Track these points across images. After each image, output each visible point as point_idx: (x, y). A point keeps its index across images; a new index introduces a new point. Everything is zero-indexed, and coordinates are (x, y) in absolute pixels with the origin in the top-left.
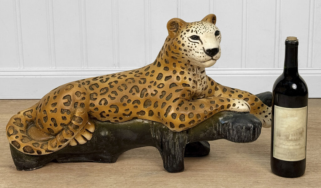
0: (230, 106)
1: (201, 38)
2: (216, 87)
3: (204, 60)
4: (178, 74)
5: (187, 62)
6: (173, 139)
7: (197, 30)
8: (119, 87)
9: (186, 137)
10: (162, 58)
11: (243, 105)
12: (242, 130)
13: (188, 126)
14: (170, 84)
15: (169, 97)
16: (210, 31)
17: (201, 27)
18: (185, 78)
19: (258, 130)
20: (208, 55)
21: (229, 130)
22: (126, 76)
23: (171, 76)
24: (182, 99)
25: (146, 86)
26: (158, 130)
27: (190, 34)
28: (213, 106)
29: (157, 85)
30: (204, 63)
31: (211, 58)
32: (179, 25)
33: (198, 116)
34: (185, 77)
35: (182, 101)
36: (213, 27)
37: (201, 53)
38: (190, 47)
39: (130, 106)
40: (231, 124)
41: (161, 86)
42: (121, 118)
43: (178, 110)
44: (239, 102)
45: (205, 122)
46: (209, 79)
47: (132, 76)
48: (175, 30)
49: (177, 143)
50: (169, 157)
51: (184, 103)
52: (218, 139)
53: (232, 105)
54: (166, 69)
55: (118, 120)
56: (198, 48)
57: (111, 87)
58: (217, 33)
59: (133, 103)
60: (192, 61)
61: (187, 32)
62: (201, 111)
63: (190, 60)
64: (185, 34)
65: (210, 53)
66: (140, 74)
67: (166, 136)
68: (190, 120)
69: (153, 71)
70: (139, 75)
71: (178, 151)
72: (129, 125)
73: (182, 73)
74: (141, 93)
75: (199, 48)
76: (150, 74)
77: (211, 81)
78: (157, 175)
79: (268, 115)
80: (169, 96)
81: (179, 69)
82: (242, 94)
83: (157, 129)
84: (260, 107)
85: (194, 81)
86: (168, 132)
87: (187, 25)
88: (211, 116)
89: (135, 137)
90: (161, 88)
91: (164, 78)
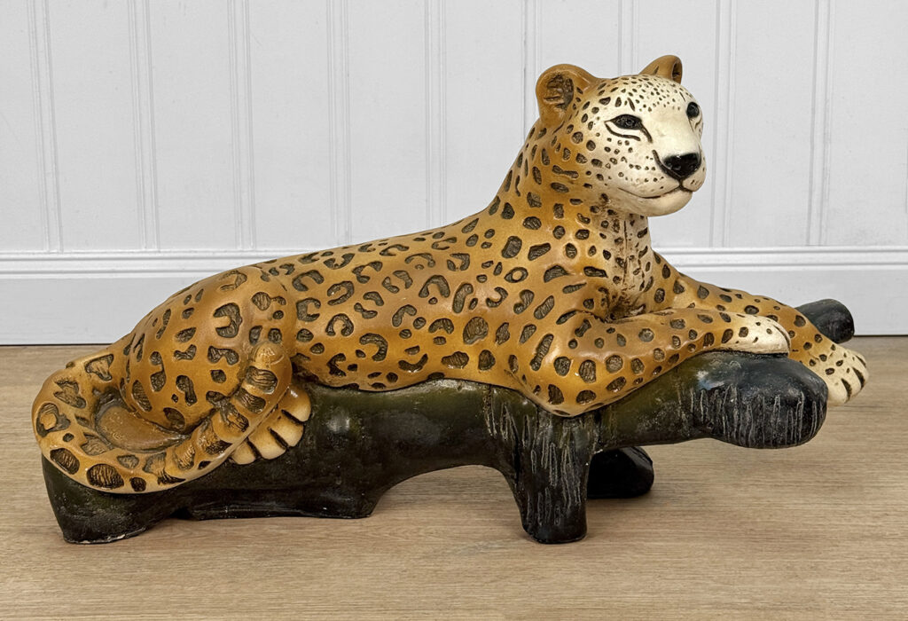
0: (732, 334)
1: (645, 123)
2: (676, 282)
3: (658, 191)
4: (570, 238)
5: (597, 200)
6: (554, 440)
7: (633, 99)
8: (387, 281)
9: (594, 432)
10: (518, 192)
11: (769, 332)
12: (770, 409)
13: (604, 398)
14: (546, 267)
15: (543, 308)
16: (672, 103)
17: (644, 91)
18: (593, 250)
19: (818, 408)
20: (670, 174)
21: (728, 409)
22: (407, 248)
23: (547, 246)
24: (584, 315)
25: (470, 275)
26: (508, 414)
27: (611, 111)
28: (680, 334)
29: (503, 274)
30: (654, 202)
31: (677, 184)
32: (576, 85)
33: (636, 364)
34: (593, 247)
35: (586, 321)
36: (679, 91)
37: (647, 168)
38: (612, 151)
39: (422, 337)
40: (735, 391)
41: (517, 275)
42: (392, 377)
43: (574, 348)
44: (758, 324)
45: (654, 387)
46: (658, 258)
47: (425, 246)
48: (562, 101)
49: (567, 452)
50: (540, 494)
51: (590, 326)
52: (692, 437)
53: (737, 331)
54: (532, 223)
55: (384, 381)
56: (637, 154)
57: (363, 279)
58: (693, 110)
59: (432, 328)
60: (617, 196)
61: (604, 106)
62: (644, 351)
63: (608, 193)
64: (596, 110)
65: (677, 169)
66: (448, 240)
67: (532, 430)
68: (611, 377)
69: (491, 233)
70: (446, 244)
71: (569, 475)
72: (415, 397)
73: (583, 234)
74: (456, 296)
75: (639, 155)
76: (482, 239)
77: (663, 264)
78: (506, 551)
79: (835, 367)
80: (542, 305)
81: (572, 224)
82: (756, 305)
83: (504, 409)
84: (810, 342)
85: (618, 260)
86: (538, 418)
87: (601, 85)
88: (674, 365)
89: (433, 434)
90: (516, 281)
91: (524, 252)
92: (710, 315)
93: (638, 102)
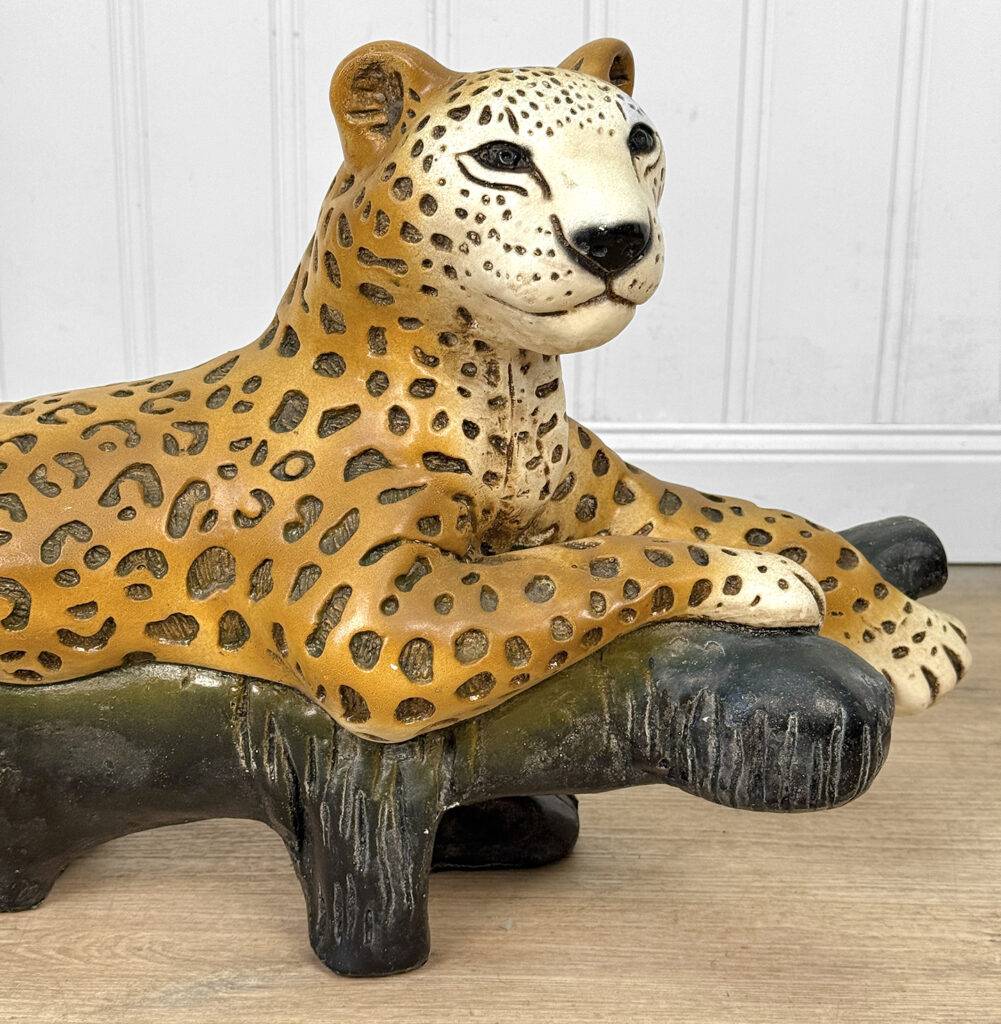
0: (709, 589)
1: (539, 160)
2: (620, 483)
3: (560, 301)
4: (398, 394)
5: (450, 322)
6: (364, 784)
7: (516, 110)
8: (40, 473)
9: (441, 769)
10: (305, 304)
11: (783, 584)
12: (777, 738)
13: (449, 710)
14: (349, 454)
15: (339, 532)
16: (597, 122)
17: (540, 94)
18: (441, 419)
19: (874, 737)
20: (585, 264)
21: (698, 734)
22: (93, 409)
23: (354, 409)
24: (417, 548)
25: (204, 465)
26: (278, 732)
27: (470, 134)
28: (605, 588)
29: (269, 464)
30: (554, 323)
31: (600, 287)
32: (407, 83)
33: (515, 646)
34: (443, 414)
35: (421, 559)
36: (614, 99)
37: (539, 252)
38: (471, 216)
39: (103, 584)
40: (711, 700)
41: (294, 467)
42: (48, 659)
43: (392, 613)
44: (762, 569)
45: (556, 687)
46: (585, 438)
47: (128, 408)
48: (381, 119)
49: (388, 808)
50: (337, 886)
51: (428, 570)
52: (629, 782)
53: (719, 583)
54: (330, 363)
55: (36, 666)
56: (519, 224)
58: (641, 139)
59: (123, 566)
60: (485, 312)
61: (456, 123)
62: (530, 619)
63: (471, 305)
64: (440, 131)
65: (600, 255)
66: (174, 396)
67: (323, 765)
68: (464, 673)
69: (254, 383)
70: (169, 403)
71: (392, 852)
72: (102, 697)
73: (423, 388)
74: (174, 505)
75: (524, 226)
76: (237, 395)
77: (594, 448)
78: (266, 994)
79: (910, 645)
80: (337, 526)
81: (403, 368)
82: (768, 528)
83: (271, 722)
84: (866, 598)
85: (496, 441)
86: (335, 741)
87: (455, 83)
88: (593, 649)
89: (139, 768)
90: (292, 478)
91: (312, 420)
92: (669, 551)
93: (525, 115)
